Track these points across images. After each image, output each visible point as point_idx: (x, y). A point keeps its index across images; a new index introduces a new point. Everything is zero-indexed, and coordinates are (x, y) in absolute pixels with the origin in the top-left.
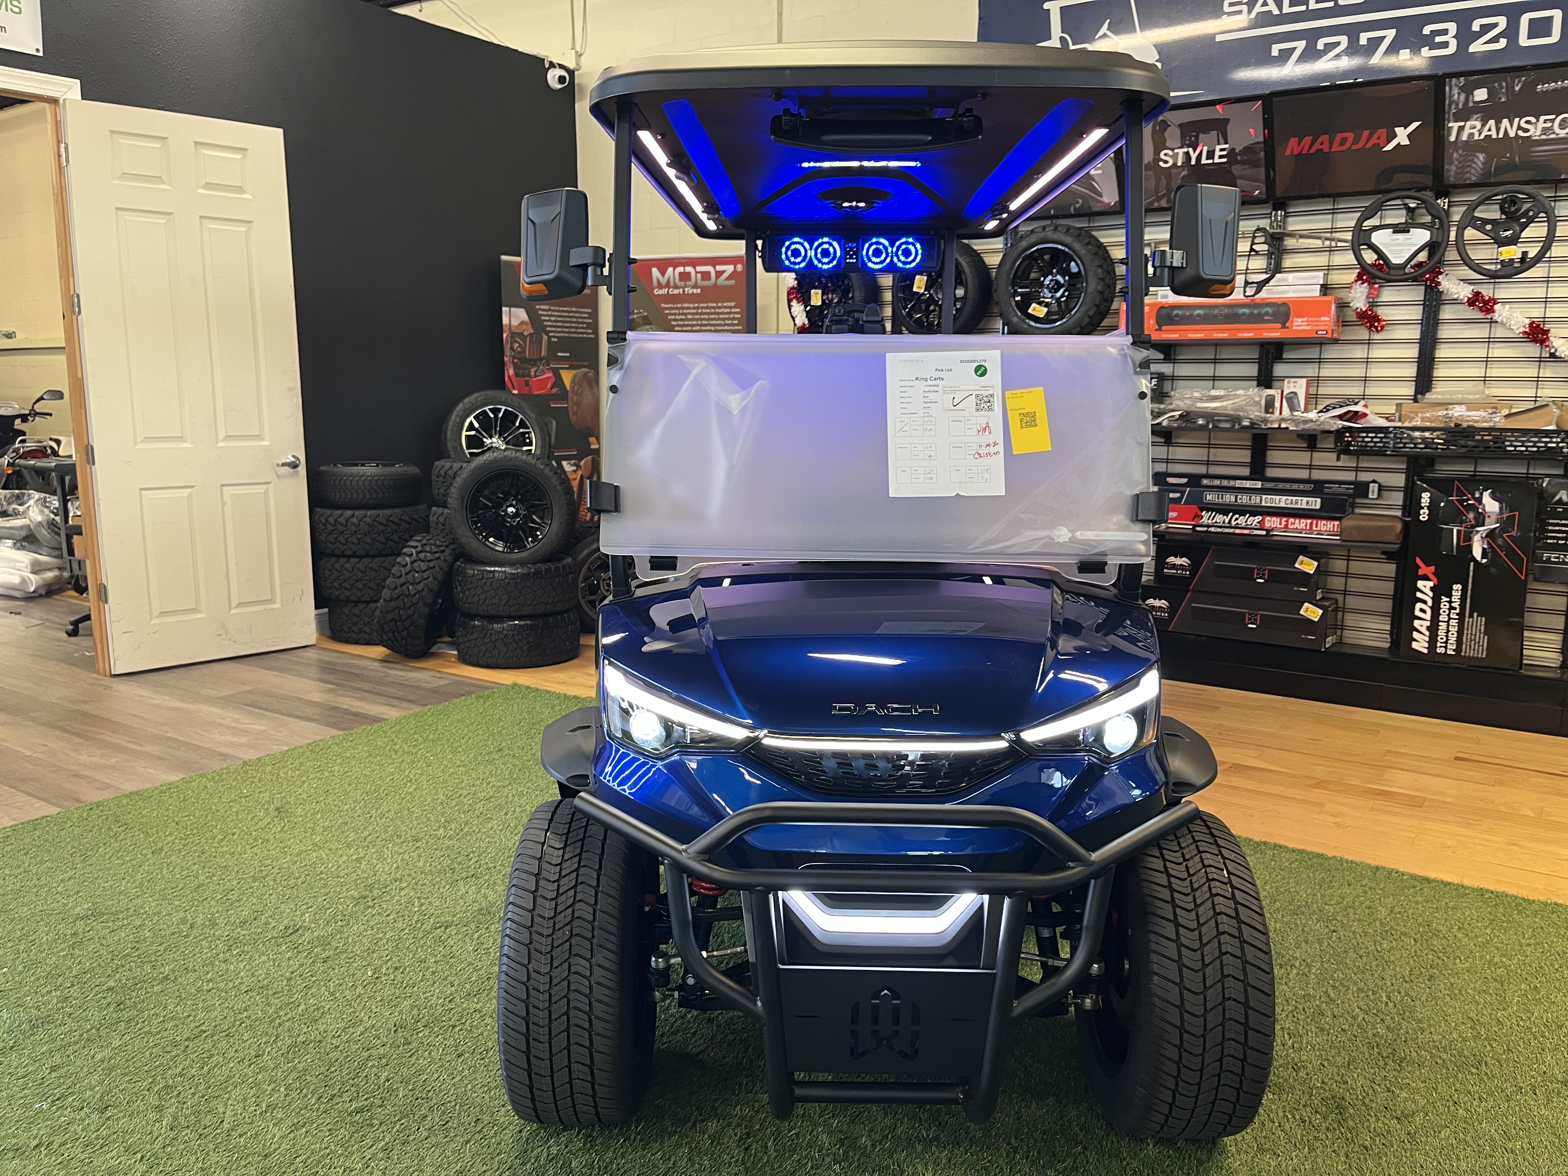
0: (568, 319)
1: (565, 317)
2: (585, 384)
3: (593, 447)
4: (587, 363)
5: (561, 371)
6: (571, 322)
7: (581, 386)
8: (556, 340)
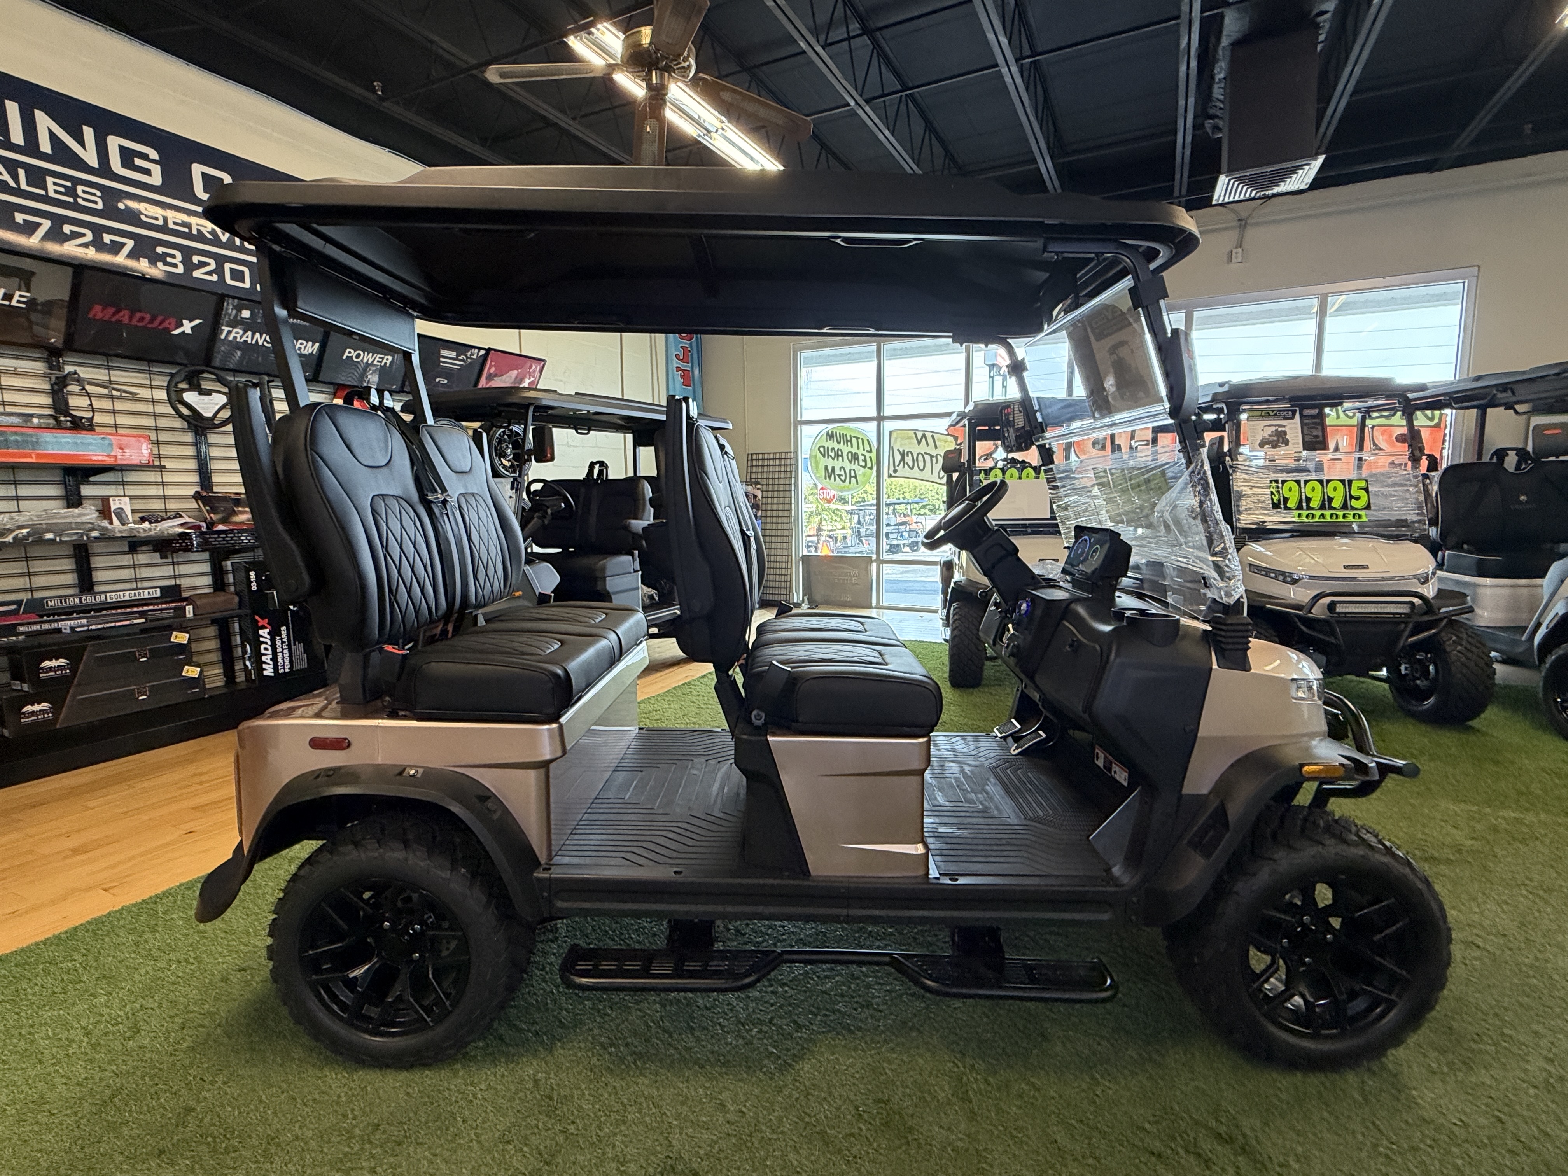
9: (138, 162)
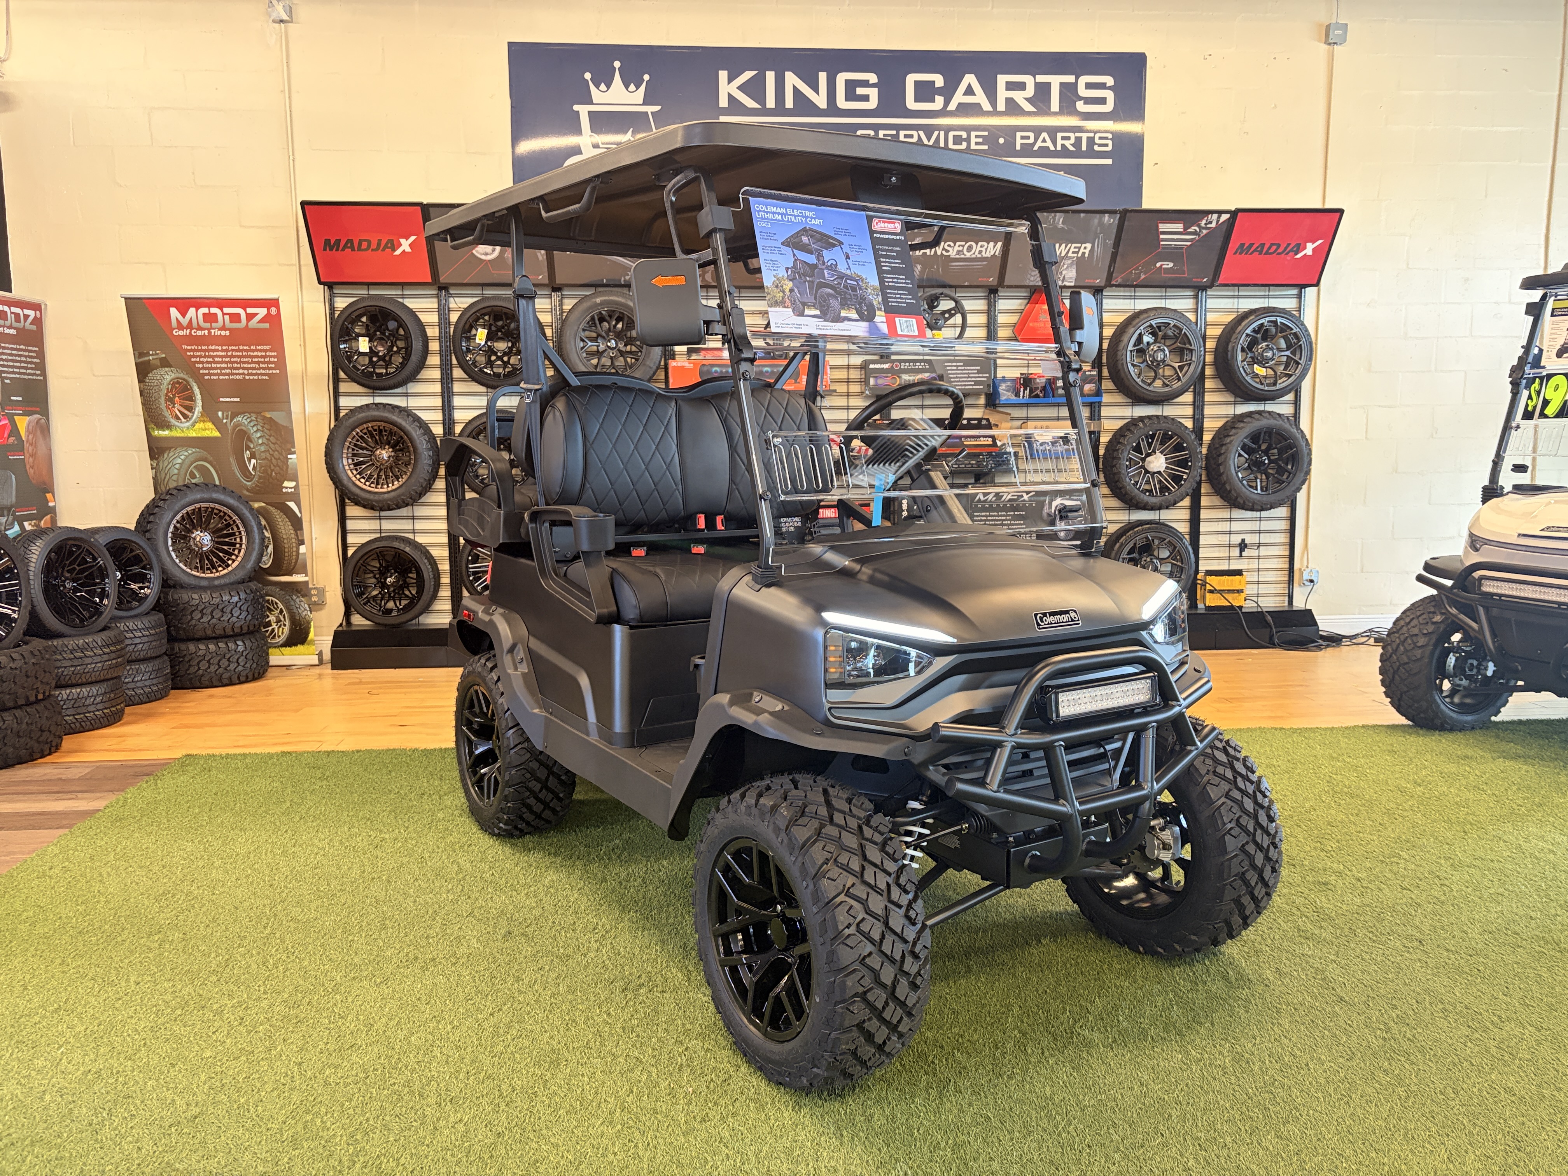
0: (18, 358)
1: (16, 355)
2: (39, 431)
3: (51, 504)
4: (38, 409)
5: (16, 417)
6: (21, 362)
7: (34, 435)
8: (8, 381)
9: (860, 91)
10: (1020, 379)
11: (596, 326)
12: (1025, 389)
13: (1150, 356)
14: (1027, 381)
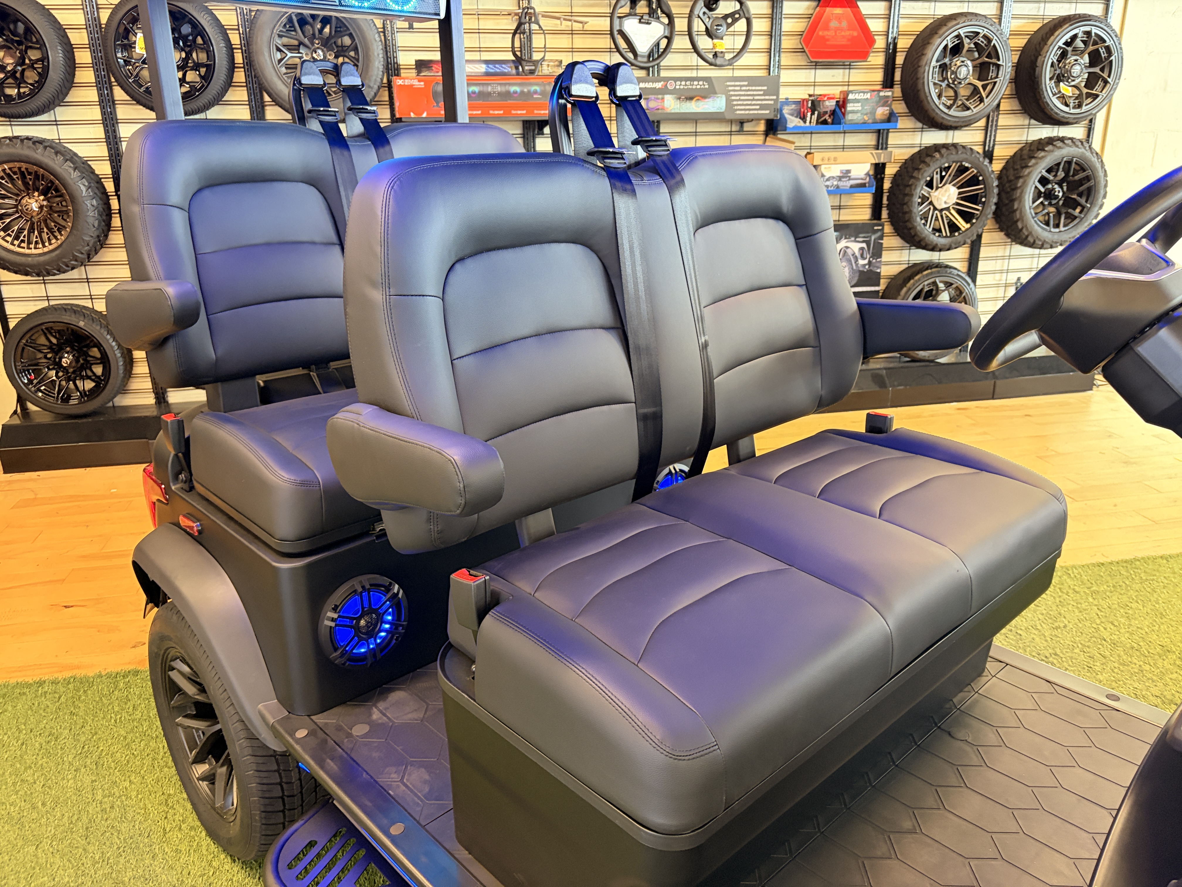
10: (807, 100)
11: (295, 30)
12: (813, 114)
13: (953, 73)
14: (815, 104)
